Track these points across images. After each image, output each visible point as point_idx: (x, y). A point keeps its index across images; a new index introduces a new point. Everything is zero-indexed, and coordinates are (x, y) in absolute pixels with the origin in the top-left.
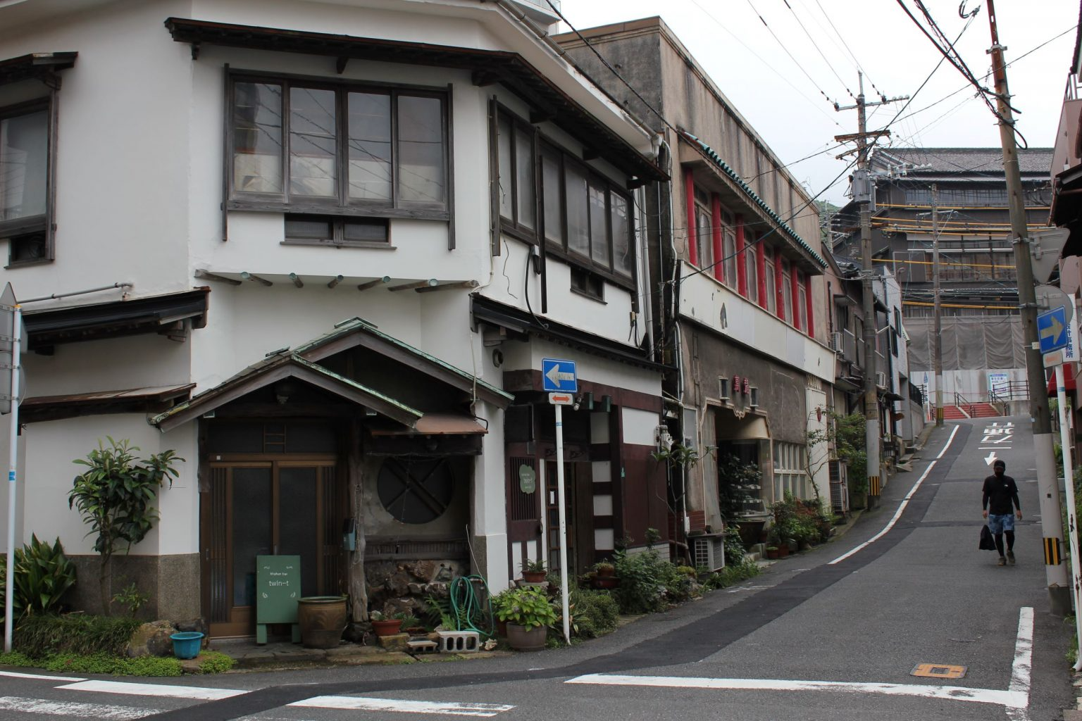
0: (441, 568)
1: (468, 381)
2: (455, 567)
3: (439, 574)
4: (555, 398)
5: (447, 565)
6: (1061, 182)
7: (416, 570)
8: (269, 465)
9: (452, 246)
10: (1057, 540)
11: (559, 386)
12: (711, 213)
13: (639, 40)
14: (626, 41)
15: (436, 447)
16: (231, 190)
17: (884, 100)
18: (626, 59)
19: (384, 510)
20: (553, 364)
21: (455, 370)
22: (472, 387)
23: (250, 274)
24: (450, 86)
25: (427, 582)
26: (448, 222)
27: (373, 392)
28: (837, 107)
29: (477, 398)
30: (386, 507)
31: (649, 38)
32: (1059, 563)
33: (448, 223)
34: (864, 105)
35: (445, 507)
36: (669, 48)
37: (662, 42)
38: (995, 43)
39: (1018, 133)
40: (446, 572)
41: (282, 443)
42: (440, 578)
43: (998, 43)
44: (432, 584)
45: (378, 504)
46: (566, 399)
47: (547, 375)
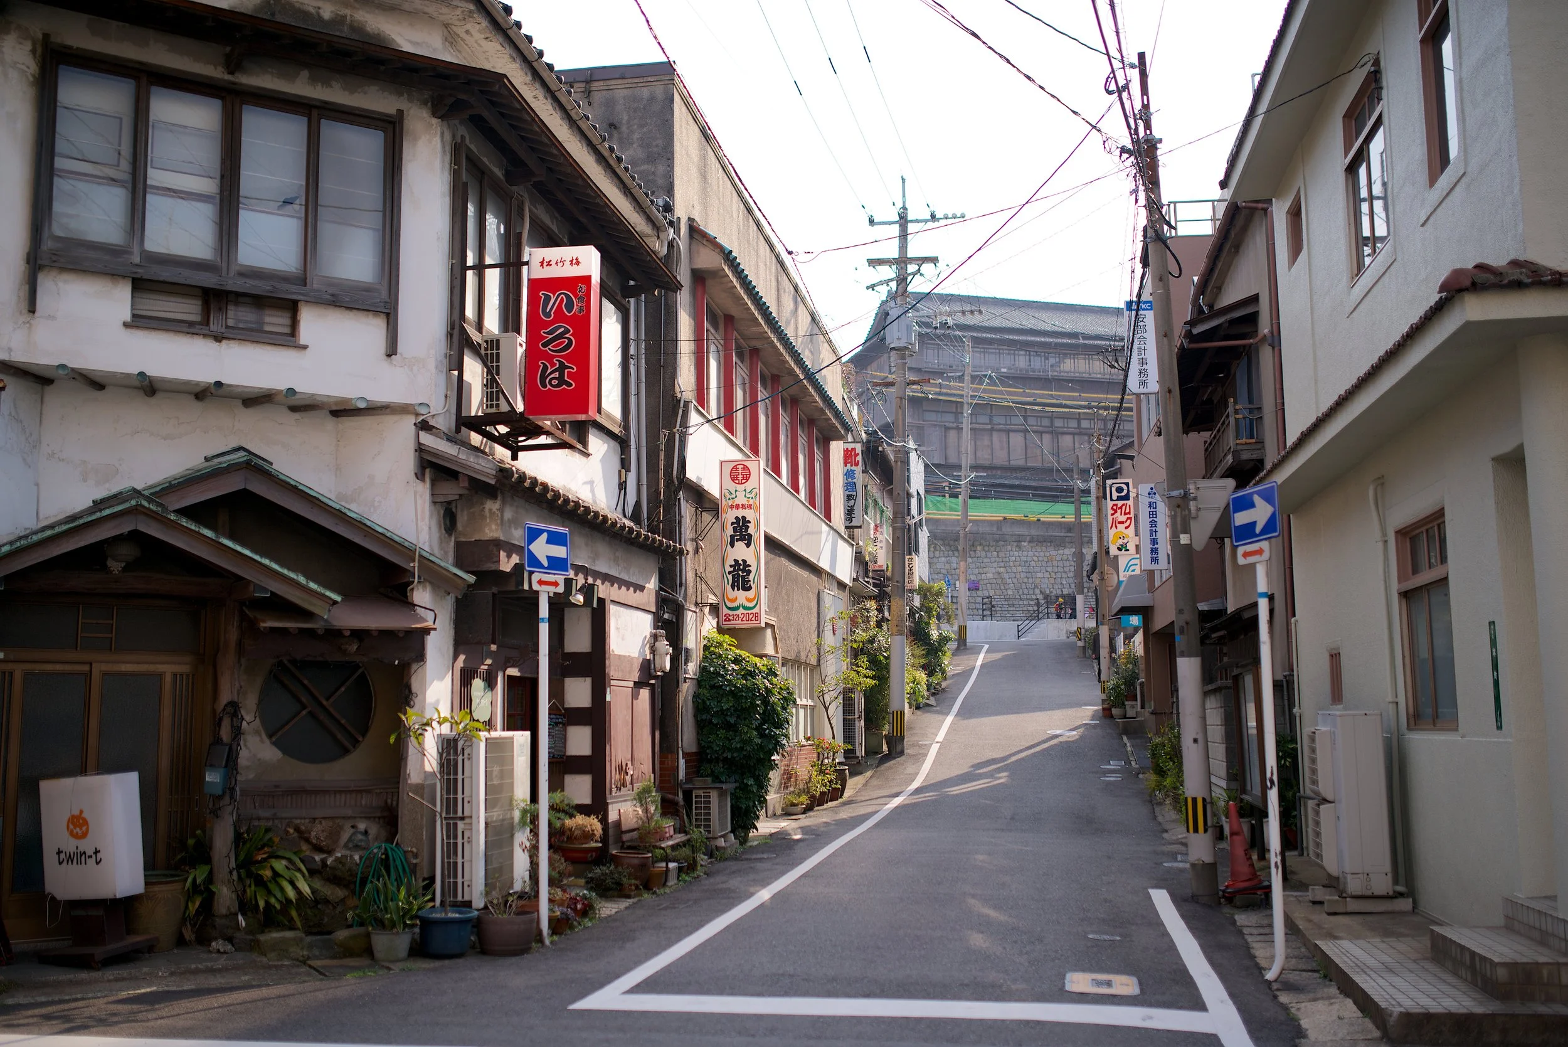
0: (352, 831)
1: (408, 551)
2: (374, 830)
3: (350, 840)
4: (541, 582)
5: (362, 826)
6: (1190, 331)
7: (313, 834)
8: (86, 668)
9: (391, 351)
10: (1204, 800)
11: (546, 564)
12: (722, 342)
13: (645, 92)
14: (626, 92)
15: (355, 647)
16: (46, 234)
17: (933, 217)
18: (625, 118)
19: (267, 741)
20: (539, 532)
21: (388, 535)
22: (414, 561)
23: (73, 369)
24: (400, 112)
25: (330, 852)
26: (389, 312)
27: (266, 561)
28: (871, 222)
29: (419, 577)
30: (270, 736)
31: (659, 90)
32: (1206, 831)
33: (388, 315)
34: (907, 222)
35: (360, 739)
36: (684, 109)
37: (677, 97)
38: (1148, 132)
39: (1173, 255)
40: (360, 837)
41: (110, 636)
42: (351, 845)
43: (1151, 133)
44: (339, 855)
45: (257, 732)
46: (556, 584)
47: (530, 547)
